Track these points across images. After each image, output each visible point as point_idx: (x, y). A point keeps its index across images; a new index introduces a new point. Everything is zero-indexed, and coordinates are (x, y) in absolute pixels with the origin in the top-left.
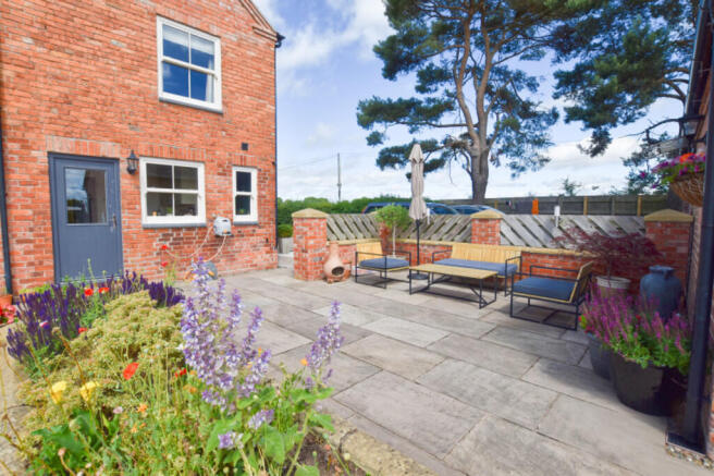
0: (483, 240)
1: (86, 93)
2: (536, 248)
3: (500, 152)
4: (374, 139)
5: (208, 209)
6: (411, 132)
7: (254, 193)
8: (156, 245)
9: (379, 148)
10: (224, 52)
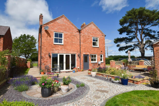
2: (150, 66)
3: (148, 47)
4: (118, 46)
5: (97, 60)
6: (126, 44)
7: (103, 58)
9: (119, 47)
10: (99, 39)
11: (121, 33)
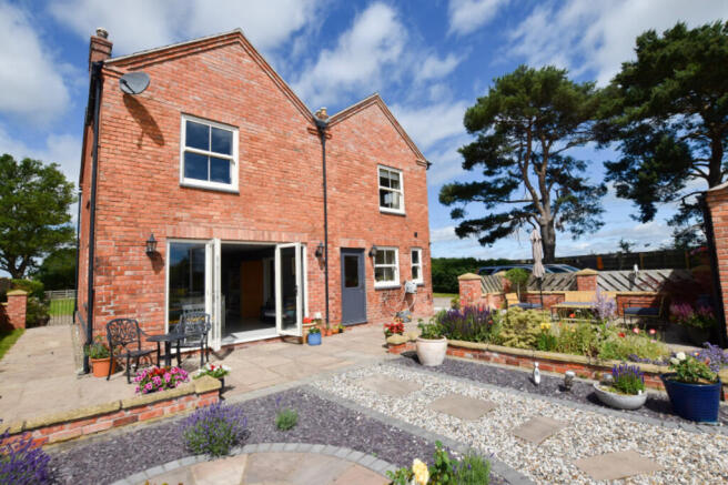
0: (587, 288)
1: (353, 213)
2: (625, 291)
3: (562, 220)
4: (456, 214)
5: (401, 276)
6: (488, 207)
7: (420, 264)
8: (380, 300)
10: (404, 178)
11: (468, 166)
